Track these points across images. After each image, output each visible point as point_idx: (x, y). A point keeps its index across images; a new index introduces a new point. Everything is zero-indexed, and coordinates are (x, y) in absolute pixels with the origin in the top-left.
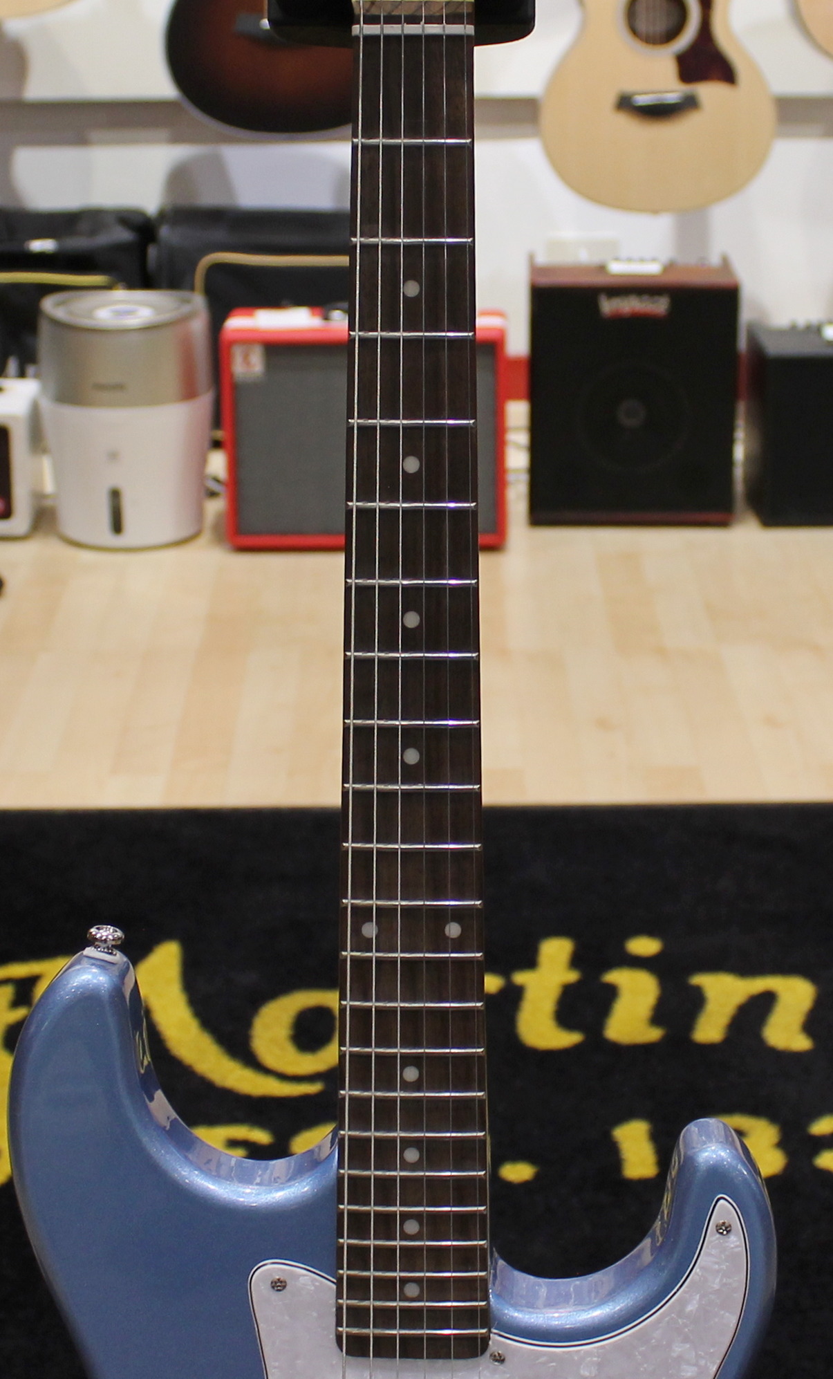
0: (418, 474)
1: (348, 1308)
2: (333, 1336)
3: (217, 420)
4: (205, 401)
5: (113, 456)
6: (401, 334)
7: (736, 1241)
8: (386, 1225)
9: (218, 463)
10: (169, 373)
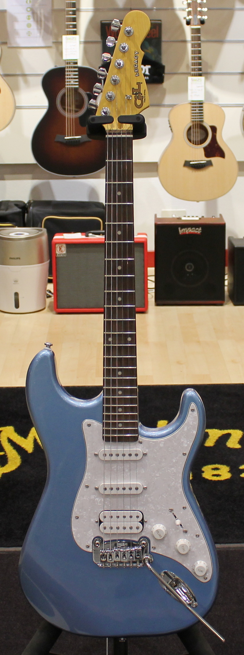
0: (121, 235)
1: (106, 430)
2: (102, 438)
3: (50, 272)
4: (47, 263)
5: (16, 281)
6: (117, 203)
7: (196, 413)
8: (114, 409)
9: (51, 287)
10: (35, 254)
